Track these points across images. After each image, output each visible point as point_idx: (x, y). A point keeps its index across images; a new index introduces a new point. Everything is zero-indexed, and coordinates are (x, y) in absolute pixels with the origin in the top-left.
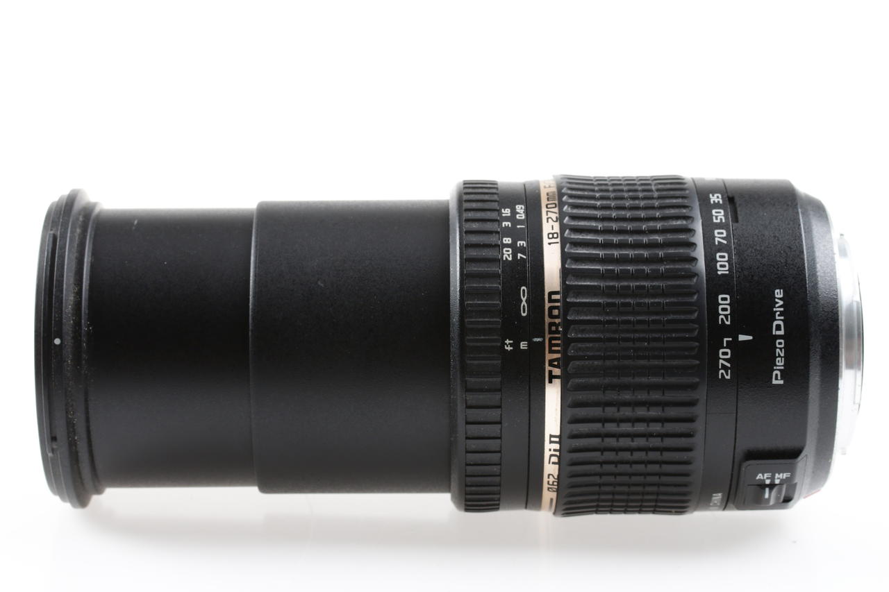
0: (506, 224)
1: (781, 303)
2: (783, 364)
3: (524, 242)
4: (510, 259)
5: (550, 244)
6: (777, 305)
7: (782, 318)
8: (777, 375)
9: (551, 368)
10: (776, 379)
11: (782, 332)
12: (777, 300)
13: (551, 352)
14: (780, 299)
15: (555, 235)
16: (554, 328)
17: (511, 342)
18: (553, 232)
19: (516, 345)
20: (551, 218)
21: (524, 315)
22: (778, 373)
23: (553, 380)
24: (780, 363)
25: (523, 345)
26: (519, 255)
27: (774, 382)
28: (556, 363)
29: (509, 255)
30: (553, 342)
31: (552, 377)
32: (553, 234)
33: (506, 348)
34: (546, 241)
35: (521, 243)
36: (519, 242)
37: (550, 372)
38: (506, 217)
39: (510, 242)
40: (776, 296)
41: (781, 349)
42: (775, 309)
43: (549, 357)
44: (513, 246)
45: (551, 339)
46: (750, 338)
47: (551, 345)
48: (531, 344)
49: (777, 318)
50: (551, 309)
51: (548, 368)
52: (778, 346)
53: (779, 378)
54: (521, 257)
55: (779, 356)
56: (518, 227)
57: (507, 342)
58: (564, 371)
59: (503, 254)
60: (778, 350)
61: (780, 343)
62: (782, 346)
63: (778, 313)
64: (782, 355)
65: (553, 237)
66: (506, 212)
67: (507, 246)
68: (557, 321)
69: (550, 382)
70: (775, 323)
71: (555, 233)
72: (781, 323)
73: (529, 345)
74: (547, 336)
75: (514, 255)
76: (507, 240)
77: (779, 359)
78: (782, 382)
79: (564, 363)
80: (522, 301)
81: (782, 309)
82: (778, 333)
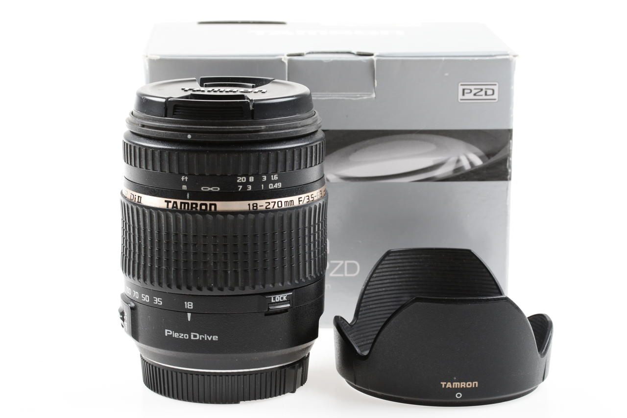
0: (265, 178)
1: (210, 339)
2: (176, 337)
3: (250, 189)
4: (238, 181)
5: (249, 205)
6: (208, 336)
7: (201, 339)
8: (170, 332)
9: (172, 202)
10: (168, 332)
11: (192, 338)
12: (211, 336)
13: (181, 203)
14: (212, 338)
15: (255, 208)
16: (194, 206)
17: (186, 180)
18: (258, 206)
19: (184, 183)
20: (269, 204)
21: (202, 188)
22: (171, 334)
23: (166, 203)
24: (176, 335)
25: (184, 187)
26: (241, 187)
27: (166, 331)
28: (175, 206)
29: (241, 180)
30: (186, 205)
31: (168, 202)
32: (256, 206)
33: (183, 177)
34: (251, 202)
35: (250, 188)
36: (250, 186)
37: (170, 202)
38: (271, 177)
39: (250, 181)
40: (214, 337)
41: (183, 336)
42: (206, 335)
43: (179, 201)
44: (248, 182)
45: (188, 204)
46: (189, 320)
47: (185, 203)
48: (185, 192)
49: (201, 336)
50: (206, 205)
51: (173, 200)
52: (185, 335)
53: (168, 334)
54: (239, 187)
55: (180, 335)
56: (263, 185)
57: (186, 178)
58: (170, 210)
59: (241, 177)
60: (183, 335)
61: (186, 336)
62: (185, 338)
63: (203, 337)
64: (180, 337)
65: (253, 206)
66: (275, 177)
67: (248, 179)
68: (198, 208)
69: (166, 201)
70: (198, 335)
71: (257, 208)
72: (198, 338)
73: (184, 191)
74: (190, 202)
75: (241, 184)
76: (252, 179)
77: (178, 335)
78: (166, 335)
79: (174, 210)
80: (211, 187)
81: (206, 339)
82: (192, 336)
